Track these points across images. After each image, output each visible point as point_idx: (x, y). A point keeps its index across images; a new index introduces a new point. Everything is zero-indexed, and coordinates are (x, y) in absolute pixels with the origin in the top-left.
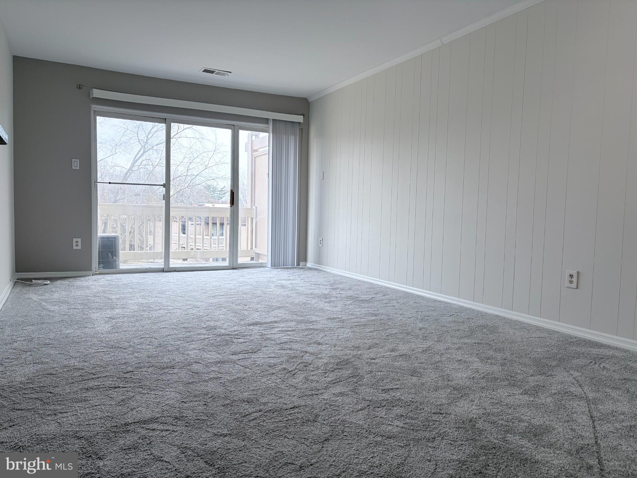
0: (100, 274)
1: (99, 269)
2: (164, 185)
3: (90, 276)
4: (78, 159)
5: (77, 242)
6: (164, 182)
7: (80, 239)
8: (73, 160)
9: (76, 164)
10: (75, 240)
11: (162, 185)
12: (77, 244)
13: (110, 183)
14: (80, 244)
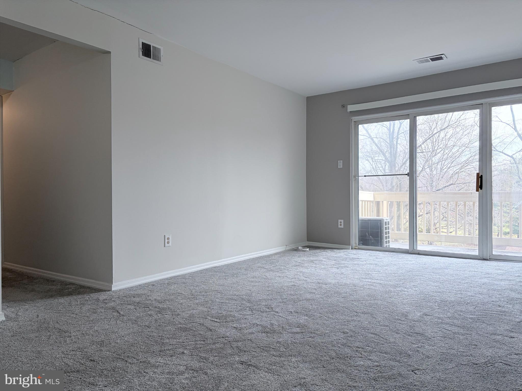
0: (359, 249)
1: (359, 245)
2: (408, 175)
3: (349, 249)
4: (341, 160)
5: (341, 222)
6: (407, 171)
7: (343, 220)
8: (339, 161)
9: (340, 164)
10: (339, 221)
11: (406, 175)
12: (341, 224)
13: (365, 176)
14: (342, 224)
